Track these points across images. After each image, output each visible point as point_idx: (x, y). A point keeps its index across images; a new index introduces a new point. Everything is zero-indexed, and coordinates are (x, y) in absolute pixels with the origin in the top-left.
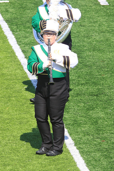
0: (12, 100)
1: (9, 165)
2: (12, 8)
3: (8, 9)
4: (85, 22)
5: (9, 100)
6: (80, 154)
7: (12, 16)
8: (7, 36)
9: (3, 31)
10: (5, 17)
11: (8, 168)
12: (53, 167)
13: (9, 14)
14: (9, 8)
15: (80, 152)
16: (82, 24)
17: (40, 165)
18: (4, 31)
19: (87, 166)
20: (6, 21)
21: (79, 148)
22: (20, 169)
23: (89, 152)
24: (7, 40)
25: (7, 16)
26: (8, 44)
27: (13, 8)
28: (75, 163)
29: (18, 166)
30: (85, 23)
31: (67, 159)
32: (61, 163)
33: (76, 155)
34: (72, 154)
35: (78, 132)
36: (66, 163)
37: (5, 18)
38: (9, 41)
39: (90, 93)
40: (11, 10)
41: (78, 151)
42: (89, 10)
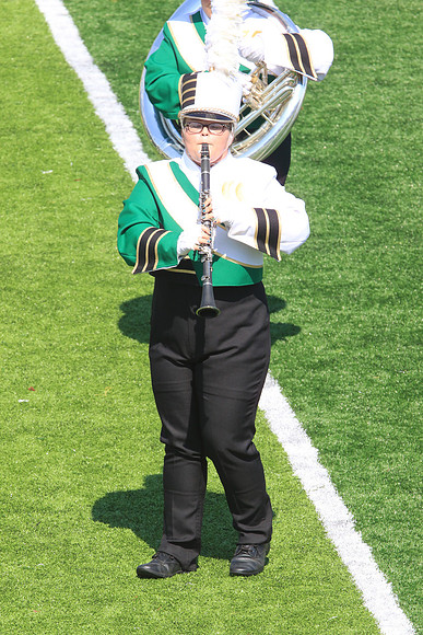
0: (124, 360)
1: (111, 600)
2: (124, 18)
3: (110, 22)
4: (393, 68)
5: (114, 361)
6: (377, 559)
7: (125, 48)
8: (107, 123)
9: (89, 104)
10: (97, 51)
11: (110, 611)
12: (273, 608)
13: (114, 40)
14: (114, 17)
15: (374, 552)
16: (384, 78)
17: (226, 602)
18: (96, 102)
19: (401, 606)
20: (100, 66)
21: (370, 539)
22: (154, 614)
23: (408, 553)
24: (104, 137)
25: (107, 48)
26: (107, 150)
27: (129, 17)
28: (358, 594)
29: (146, 604)
30: (394, 74)
31: (326, 580)
32: (305, 593)
33: (362, 564)
34: (345, 559)
35: (366, 480)
36: (325, 594)
37: (99, 56)
38: (114, 139)
39: (411, 333)
40: (119, 25)
41: (366, 549)
42: (409, 27)
